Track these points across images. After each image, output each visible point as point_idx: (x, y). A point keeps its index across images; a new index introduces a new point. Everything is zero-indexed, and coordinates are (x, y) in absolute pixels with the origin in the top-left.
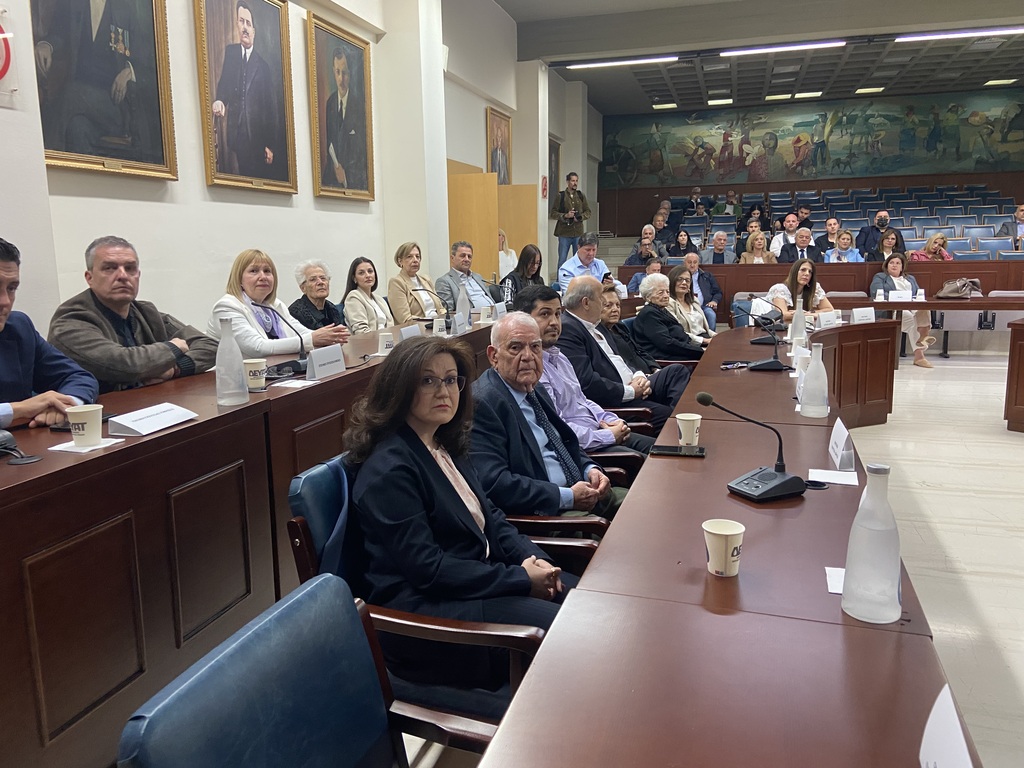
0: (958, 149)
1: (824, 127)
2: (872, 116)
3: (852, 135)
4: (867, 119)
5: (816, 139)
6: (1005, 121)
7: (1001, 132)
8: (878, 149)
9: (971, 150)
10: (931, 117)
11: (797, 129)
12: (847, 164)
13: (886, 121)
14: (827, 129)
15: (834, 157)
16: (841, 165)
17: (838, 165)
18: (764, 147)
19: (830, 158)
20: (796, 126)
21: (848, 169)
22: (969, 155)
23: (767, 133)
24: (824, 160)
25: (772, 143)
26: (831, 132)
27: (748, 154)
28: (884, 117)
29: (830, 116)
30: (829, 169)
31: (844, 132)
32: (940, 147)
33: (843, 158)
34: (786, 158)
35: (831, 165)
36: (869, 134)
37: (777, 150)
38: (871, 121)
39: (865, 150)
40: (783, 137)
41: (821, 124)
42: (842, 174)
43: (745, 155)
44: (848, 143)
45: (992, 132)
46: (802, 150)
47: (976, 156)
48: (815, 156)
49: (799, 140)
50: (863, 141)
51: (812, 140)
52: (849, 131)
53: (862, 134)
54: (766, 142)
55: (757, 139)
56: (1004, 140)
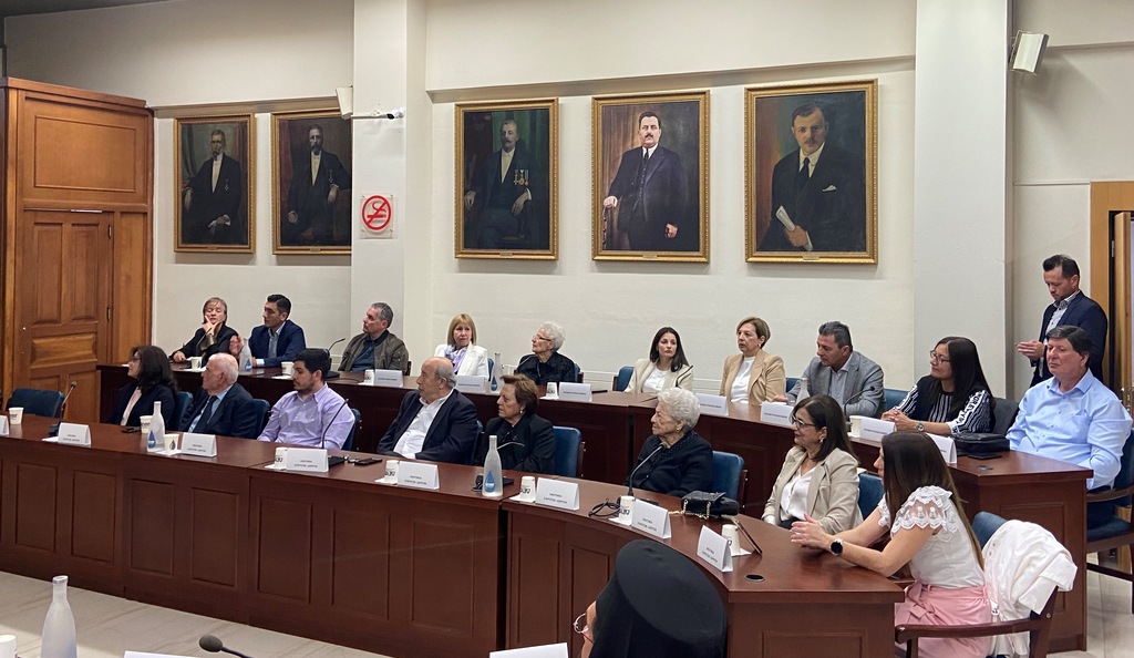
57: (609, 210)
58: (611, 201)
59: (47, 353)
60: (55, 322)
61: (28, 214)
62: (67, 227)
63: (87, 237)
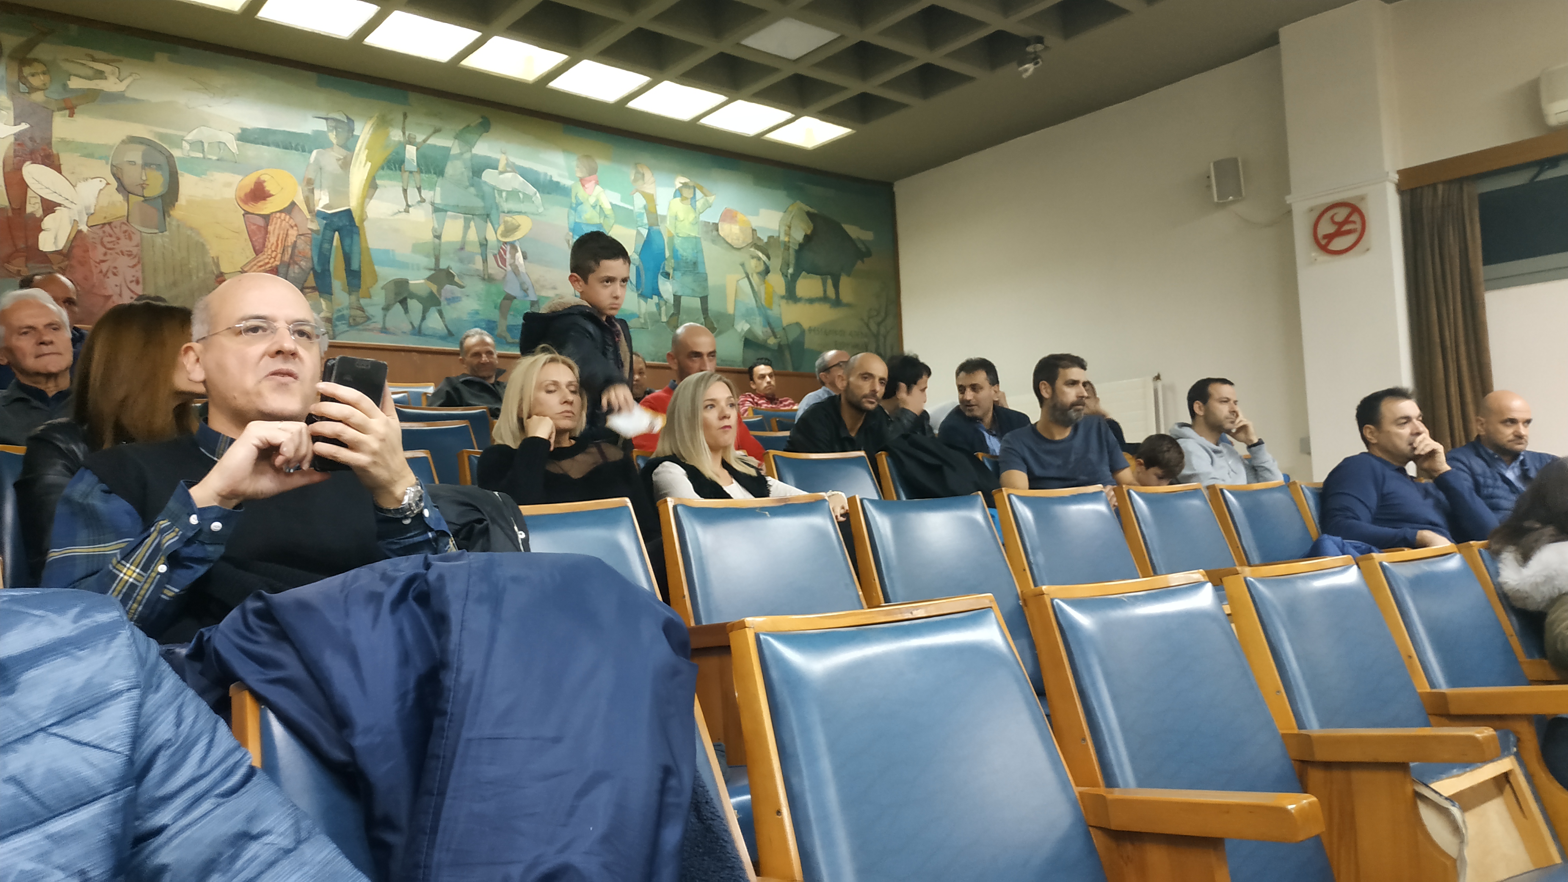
0: (704, 300)
1: (346, 164)
2: (492, 165)
3: (436, 209)
4: (477, 170)
5: (323, 200)
6: (787, 247)
7: (785, 275)
8: (516, 271)
9: (730, 310)
10: (639, 202)
11: (253, 151)
12: (431, 301)
13: (531, 190)
14: (359, 174)
15: (387, 274)
16: (414, 305)
17: (403, 302)
18: (122, 188)
19: (375, 277)
20: (246, 136)
21: (434, 322)
22: (729, 321)
23: (133, 140)
24: (354, 277)
25: (156, 184)
26: (372, 186)
27: (49, 207)
28: (525, 174)
29: (364, 131)
30: (374, 308)
31: (413, 193)
32: (667, 288)
33: (418, 281)
34: (214, 249)
35: (379, 297)
36: (487, 217)
37: (178, 212)
38: (488, 176)
39: (479, 265)
40: (200, 167)
41: (337, 153)
42: (418, 332)
43: (33, 207)
44: (428, 236)
45: (767, 271)
46: (275, 230)
47: (742, 326)
48: (324, 258)
49: (259, 193)
50: (473, 235)
51: (309, 201)
52: (427, 194)
53: (469, 213)
54: (132, 176)
55: (88, 152)
56: (791, 295)
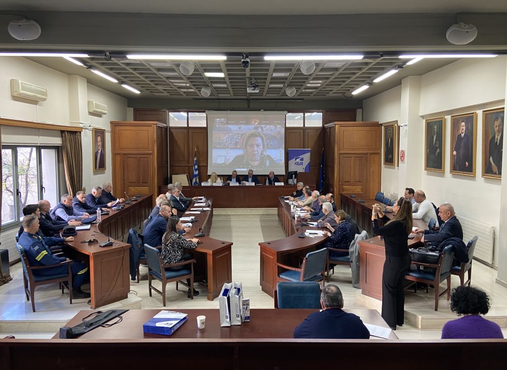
57: (454, 155)
58: (455, 153)
59: (348, 190)
60: (350, 182)
61: (341, 155)
62: (353, 158)
63: (360, 160)
